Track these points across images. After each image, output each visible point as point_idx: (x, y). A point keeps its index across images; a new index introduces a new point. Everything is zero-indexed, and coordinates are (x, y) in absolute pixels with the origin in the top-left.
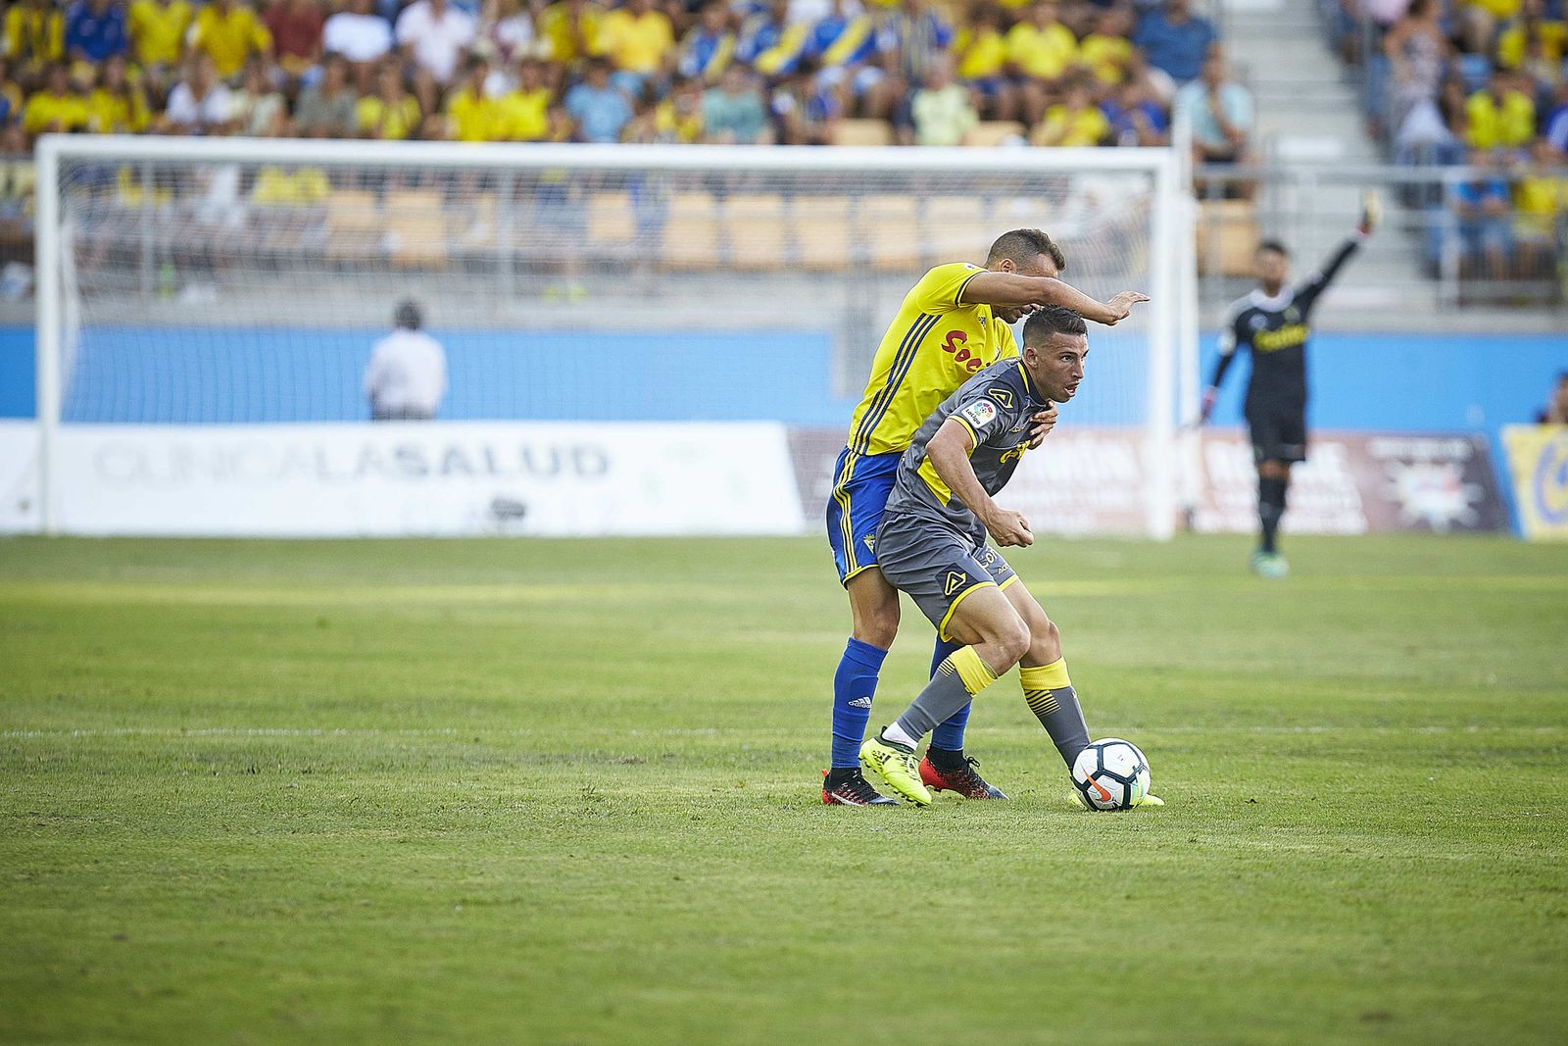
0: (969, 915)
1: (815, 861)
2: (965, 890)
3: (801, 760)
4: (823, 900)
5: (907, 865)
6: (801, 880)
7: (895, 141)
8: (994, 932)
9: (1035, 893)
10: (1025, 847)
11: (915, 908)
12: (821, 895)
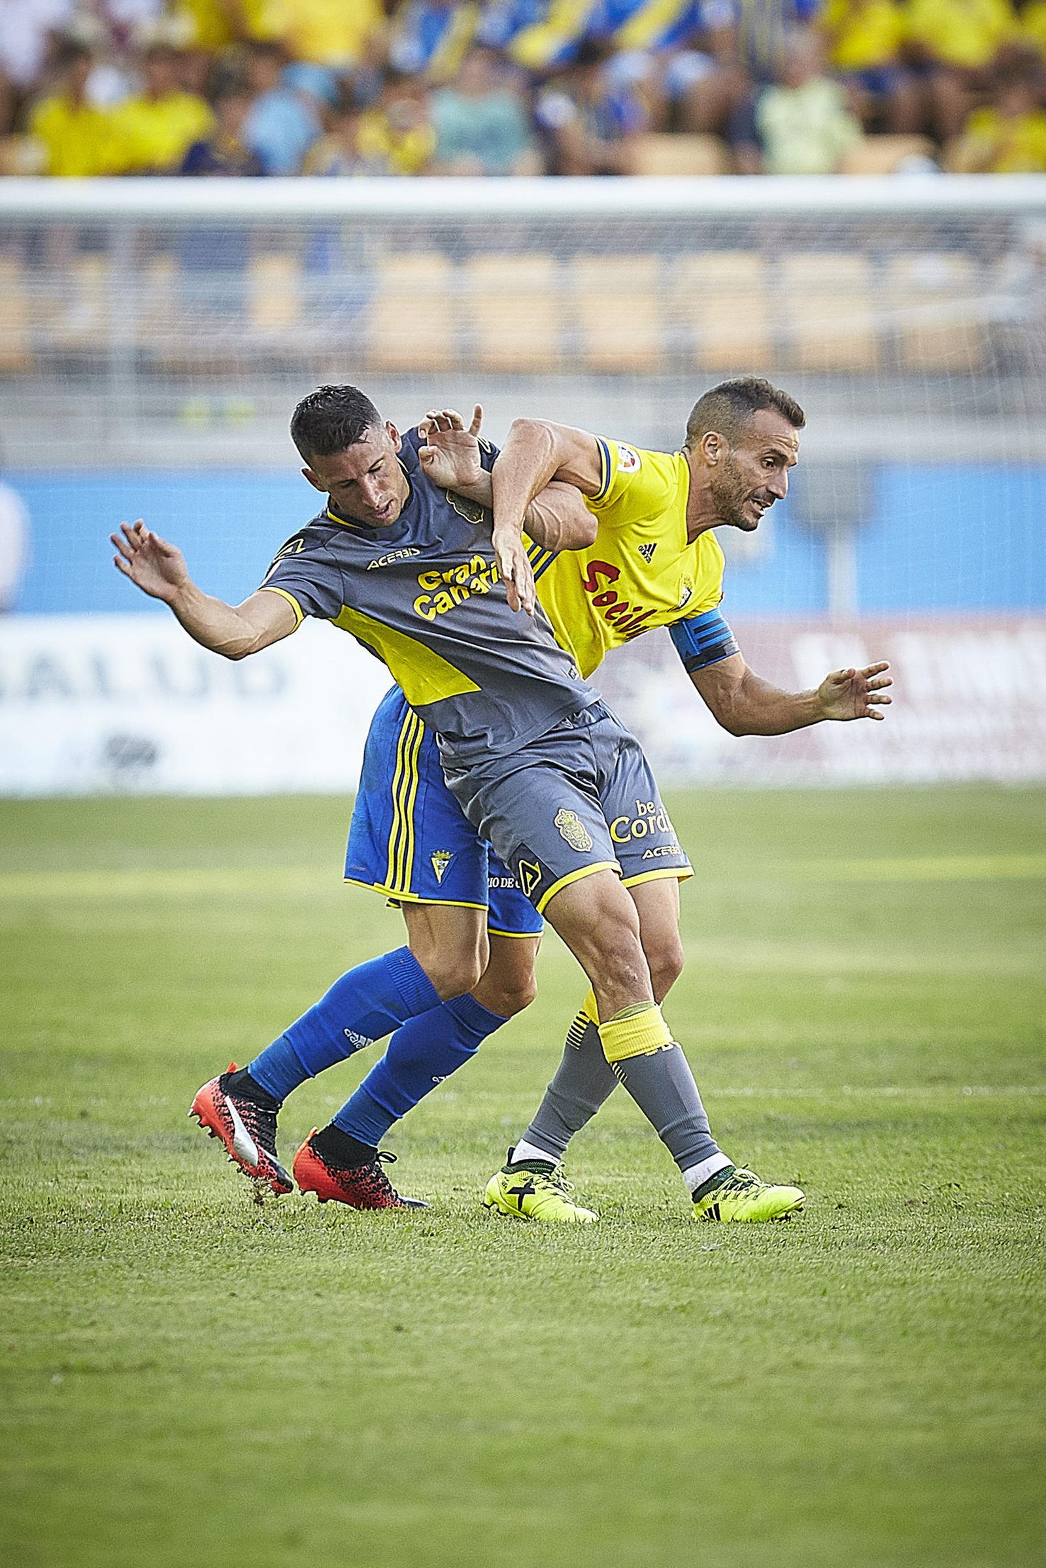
0: (857, 1382)
1: (614, 1299)
2: (851, 1343)
3: (591, 1140)
4: (627, 1359)
5: (759, 1304)
6: (593, 1329)
7: (733, 168)
8: (897, 1408)
9: (961, 1345)
10: (946, 1273)
11: (772, 1372)
12: (625, 1353)
